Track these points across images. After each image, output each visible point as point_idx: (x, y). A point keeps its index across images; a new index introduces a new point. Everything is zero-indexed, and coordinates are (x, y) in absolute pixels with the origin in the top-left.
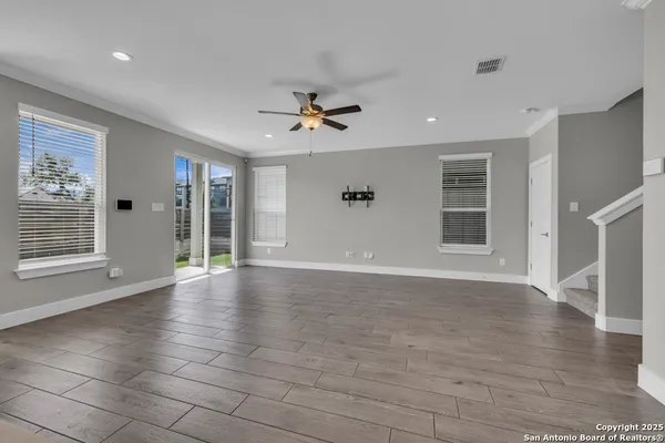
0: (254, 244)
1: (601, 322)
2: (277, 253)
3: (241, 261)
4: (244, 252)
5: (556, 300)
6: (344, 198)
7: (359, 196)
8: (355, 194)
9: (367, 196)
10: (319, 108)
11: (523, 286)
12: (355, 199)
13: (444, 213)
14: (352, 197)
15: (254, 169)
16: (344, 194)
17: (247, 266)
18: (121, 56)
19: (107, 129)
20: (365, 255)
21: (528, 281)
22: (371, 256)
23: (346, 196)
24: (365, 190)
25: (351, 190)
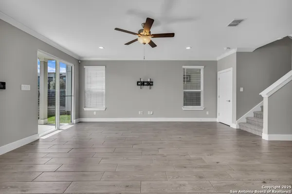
0: (85, 109)
1: (265, 136)
2: (100, 114)
3: (77, 120)
4: (79, 115)
5: (236, 128)
6: (138, 84)
7: (146, 84)
8: (144, 82)
9: (150, 84)
11: (215, 123)
12: (144, 85)
13: (184, 92)
14: (142, 84)
15: (85, 67)
16: (138, 82)
17: (80, 122)
20: (149, 112)
21: (217, 120)
22: (151, 113)
23: (139, 84)
24: (149, 80)
25: (142, 80)
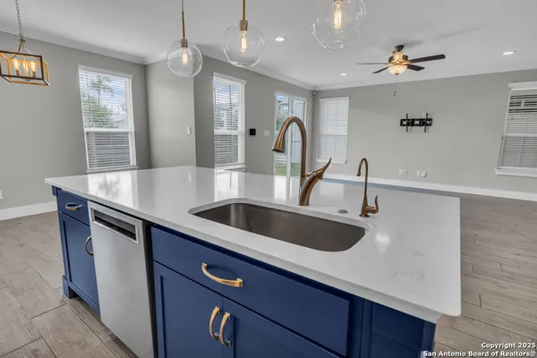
0: (319, 160)
6: (402, 124)
7: (417, 122)
8: (413, 120)
9: (425, 122)
10: (405, 58)
12: (413, 124)
13: (503, 137)
14: (410, 123)
15: (320, 100)
16: (402, 121)
18: (280, 39)
19: (245, 81)
20: (418, 173)
22: (423, 175)
23: (404, 123)
24: (424, 117)
25: (410, 117)
